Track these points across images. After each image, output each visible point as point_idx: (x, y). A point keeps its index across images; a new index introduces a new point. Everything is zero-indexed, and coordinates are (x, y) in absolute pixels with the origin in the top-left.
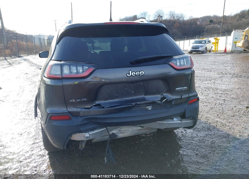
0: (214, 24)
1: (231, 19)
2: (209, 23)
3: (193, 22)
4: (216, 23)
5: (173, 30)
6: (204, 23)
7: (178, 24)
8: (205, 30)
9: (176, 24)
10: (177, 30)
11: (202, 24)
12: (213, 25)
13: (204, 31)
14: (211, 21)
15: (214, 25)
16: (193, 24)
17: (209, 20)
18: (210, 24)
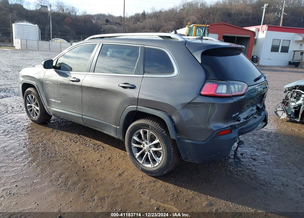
0: (110, 24)
1: (127, 20)
2: (105, 22)
3: (87, 19)
4: (113, 24)
5: (64, 27)
6: (100, 22)
7: (70, 20)
8: (102, 30)
9: (67, 19)
10: (69, 28)
11: (98, 23)
12: (109, 26)
13: (101, 32)
14: (107, 21)
15: (111, 26)
16: (87, 21)
17: (105, 19)
18: (106, 24)
